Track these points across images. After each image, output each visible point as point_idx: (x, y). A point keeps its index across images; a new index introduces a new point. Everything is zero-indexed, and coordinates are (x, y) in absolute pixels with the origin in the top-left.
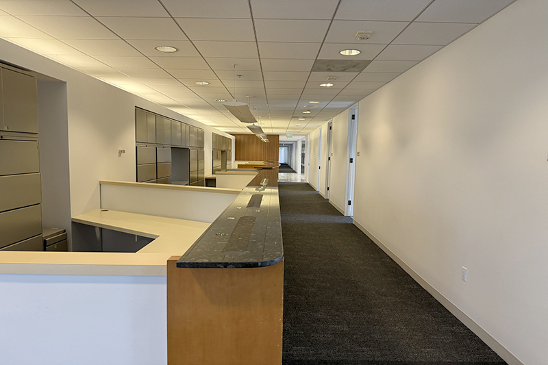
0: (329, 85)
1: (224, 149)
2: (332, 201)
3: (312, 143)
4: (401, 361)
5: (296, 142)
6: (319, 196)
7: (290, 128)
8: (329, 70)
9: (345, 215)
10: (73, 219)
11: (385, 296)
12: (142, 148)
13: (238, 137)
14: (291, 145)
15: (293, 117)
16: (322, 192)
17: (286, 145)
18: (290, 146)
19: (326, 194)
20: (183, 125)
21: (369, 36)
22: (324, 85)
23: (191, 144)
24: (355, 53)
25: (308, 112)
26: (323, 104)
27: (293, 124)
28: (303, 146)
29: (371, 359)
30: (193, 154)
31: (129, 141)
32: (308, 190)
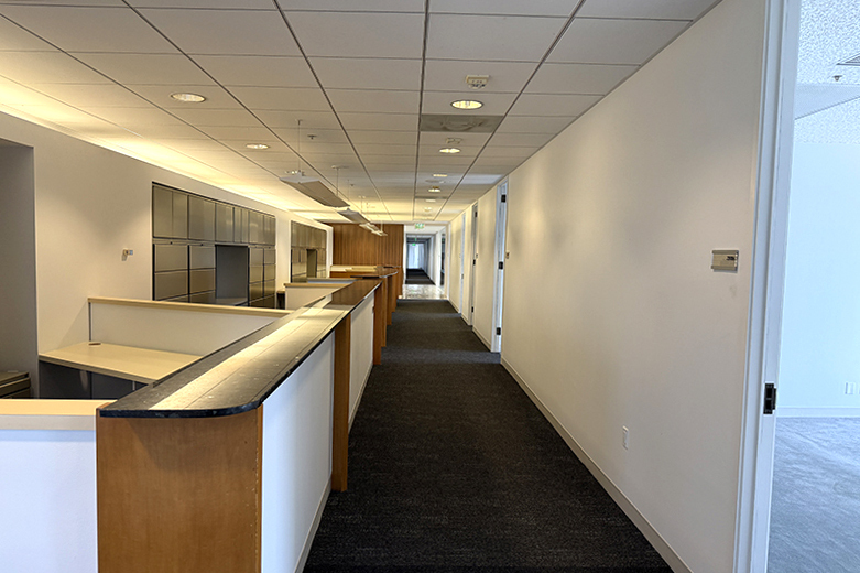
0: (454, 151)
1: (312, 246)
2: (476, 329)
3: (454, 237)
4: (514, 567)
5: (434, 235)
6: (461, 320)
7: (418, 214)
8: (445, 129)
9: (492, 350)
10: (40, 356)
11: (519, 473)
12: (162, 247)
13: (339, 227)
14: (428, 240)
15: (416, 197)
16: (465, 314)
17: (420, 241)
18: (426, 242)
19: (471, 317)
20: (237, 211)
21: (484, 82)
22: (447, 151)
23: (252, 240)
24: (475, 105)
25: (437, 190)
26: (455, 179)
27: (421, 208)
28: (443, 242)
29: (470, 565)
30: (254, 254)
31: (141, 235)
32: (446, 312)
